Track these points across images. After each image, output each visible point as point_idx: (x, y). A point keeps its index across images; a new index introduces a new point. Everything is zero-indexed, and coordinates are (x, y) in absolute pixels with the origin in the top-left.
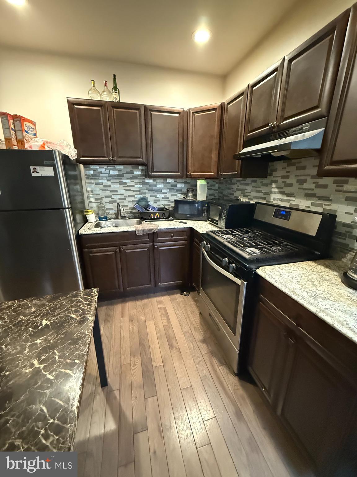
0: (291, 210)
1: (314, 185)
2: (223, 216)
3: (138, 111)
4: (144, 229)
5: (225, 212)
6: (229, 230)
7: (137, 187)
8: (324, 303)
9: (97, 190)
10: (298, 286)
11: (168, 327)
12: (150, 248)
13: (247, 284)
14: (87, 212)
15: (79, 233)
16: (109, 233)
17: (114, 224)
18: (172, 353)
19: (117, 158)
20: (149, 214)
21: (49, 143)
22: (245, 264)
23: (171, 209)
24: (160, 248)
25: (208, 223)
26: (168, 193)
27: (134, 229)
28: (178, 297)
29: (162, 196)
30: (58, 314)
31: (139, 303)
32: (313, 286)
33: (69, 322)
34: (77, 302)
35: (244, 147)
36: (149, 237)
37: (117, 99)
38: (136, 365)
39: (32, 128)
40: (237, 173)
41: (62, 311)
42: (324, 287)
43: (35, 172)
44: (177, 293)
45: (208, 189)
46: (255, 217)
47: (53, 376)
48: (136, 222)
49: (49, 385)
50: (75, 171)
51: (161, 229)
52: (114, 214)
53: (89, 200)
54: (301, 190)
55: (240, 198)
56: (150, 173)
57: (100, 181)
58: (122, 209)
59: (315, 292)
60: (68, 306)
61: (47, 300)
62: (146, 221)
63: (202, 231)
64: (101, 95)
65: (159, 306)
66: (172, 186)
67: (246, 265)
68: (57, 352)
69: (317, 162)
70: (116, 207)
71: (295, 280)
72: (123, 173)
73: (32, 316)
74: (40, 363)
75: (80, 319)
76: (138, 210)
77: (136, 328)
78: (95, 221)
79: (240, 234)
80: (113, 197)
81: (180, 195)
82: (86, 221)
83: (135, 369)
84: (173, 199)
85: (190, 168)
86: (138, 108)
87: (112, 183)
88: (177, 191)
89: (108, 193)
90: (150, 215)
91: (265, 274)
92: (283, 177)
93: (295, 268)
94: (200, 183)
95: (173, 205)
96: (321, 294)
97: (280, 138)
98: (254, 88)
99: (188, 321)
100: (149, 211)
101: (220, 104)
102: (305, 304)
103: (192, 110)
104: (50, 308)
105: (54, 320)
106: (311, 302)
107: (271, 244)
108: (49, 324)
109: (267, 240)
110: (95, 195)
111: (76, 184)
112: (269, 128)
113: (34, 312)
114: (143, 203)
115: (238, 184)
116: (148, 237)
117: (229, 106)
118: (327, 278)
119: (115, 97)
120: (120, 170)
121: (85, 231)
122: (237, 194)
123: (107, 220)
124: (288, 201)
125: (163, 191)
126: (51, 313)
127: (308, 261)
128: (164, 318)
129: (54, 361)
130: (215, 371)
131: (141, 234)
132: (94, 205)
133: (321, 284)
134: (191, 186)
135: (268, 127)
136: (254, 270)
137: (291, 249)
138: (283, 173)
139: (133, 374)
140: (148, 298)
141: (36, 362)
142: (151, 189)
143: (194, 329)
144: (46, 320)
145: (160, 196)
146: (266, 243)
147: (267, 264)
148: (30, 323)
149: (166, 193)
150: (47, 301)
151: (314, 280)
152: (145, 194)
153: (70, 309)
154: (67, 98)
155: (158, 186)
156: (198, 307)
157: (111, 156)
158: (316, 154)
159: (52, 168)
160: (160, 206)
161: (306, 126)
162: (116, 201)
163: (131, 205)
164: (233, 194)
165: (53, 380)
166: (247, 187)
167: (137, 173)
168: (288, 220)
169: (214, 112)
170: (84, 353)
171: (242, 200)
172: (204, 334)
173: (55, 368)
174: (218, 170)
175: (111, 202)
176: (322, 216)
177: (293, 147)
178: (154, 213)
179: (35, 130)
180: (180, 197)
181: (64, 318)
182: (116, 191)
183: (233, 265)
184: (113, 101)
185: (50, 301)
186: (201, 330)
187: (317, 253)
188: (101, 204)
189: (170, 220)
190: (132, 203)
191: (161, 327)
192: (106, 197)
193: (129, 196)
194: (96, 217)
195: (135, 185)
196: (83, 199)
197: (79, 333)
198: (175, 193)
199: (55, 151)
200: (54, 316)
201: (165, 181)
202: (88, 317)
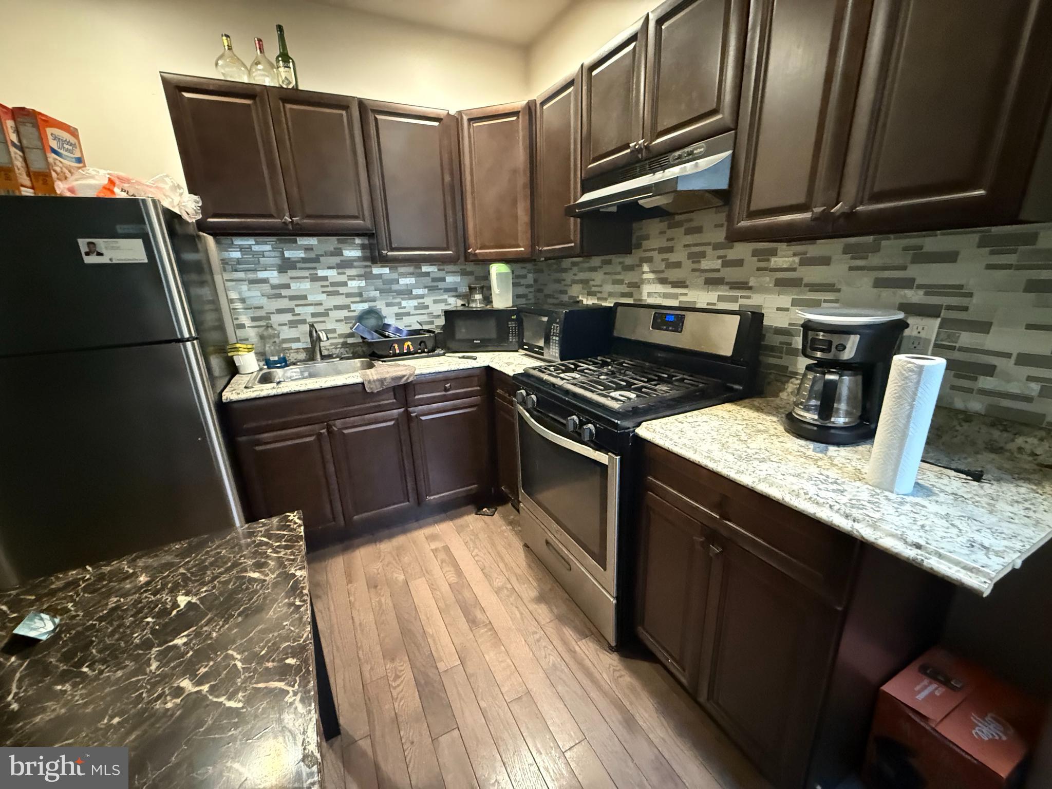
0: (683, 313)
1: (720, 261)
2: (553, 335)
3: (344, 113)
4: (383, 376)
5: (556, 328)
6: (569, 363)
7: (354, 285)
8: (764, 466)
9: (255, 295)
10: (716, 447)
11: (460, 586)
12: (400, 420)
13: (621, 461)
14: (236, 349)
15: (224, 398)
16: (299, 392)
17: (306, 374)
18: (477, 635)
19: (303, 218)
20: (390, 344)
21: (128, 181)
22: (613, 420)
23: (437, 331)
24: (423, 418)
25: (522, 355)
26: (428, 295)
27: (359, 380)
28: (472, 521)
29: (415, 303)
30: (214, 579)
31: (386, 547)
32: (740, 443)
33: (247, 588)
34: (255, 546)
35: (583, 193)
36: (395, 395)
37: (290, 83)
38: (399, 677)
39: (71, 145)
40: (573, 244)
41: (222, 569)
42: (759, 442)
43: (93, 253)
44: (468, 513)
45: (514, 285)
46: (616, 334)
47: (240, 701)
48: (359, 365)
49: (236, 720)
50: (196, 250)
51: (422, 374)
52: (302, 350)
53: (236, 322)
54: (697, 273)
55: (580, 298)
56: (383, 252)
57: (261, 275)
58: (323, 336)
59: (746, 452)
60: (234, 557)
61: (175, 554)
62: (383, 361)
63: (514, 371)
64: (249, 72)
65: (434, 545)
66: (434, 280)
67: (616, 421)
68: (235, 654)
69: (721, 217)
70: (308, 335)
71: (708, 437)
72: (317, 255)
73: (145, 591)
74: (200, 683)
75: (275, 578)
76: (362, 338)
77: (387, 601)
78: (258, 369)
79: (593, 368)
80: (296, 312)
81: (454, 299)
82: (233, 370)
83: (398, 686)
84: (438, 309)
85: (471, 240)
86: (344, 103)
87: (291, 278)
88: (447, 290)
89: (284, 303)
90: (391, 347)
91: (654, 434)
92: (662, 250)
93: (705, 418)
94: (497, 270)
95: (441, 322)
96: (756, 453)
97: (654, 172)
98: (594, 73)
99: (501, 565)
100: (388, 337)
101: (526, 102)
102: (733, 475)
103: (466, 115)
104: (188, 570)
105: (206, 591)
106: (741, 469)
107: (654, 380)
108: (198, 602)
109: (646, 373)
110: (251, 308)
111: (202, 283)
112: (631, 152)
113: (147, 584)
114: (372, 322)
115: (575, 269)
116: (392, 393)
117: (545, 107)
118: (761, 427)
119: (286, 78)
120: (308, 249)
121: (238, 394)
122: (575, 291)
123: (287, 366)
124: (675, 296)
125: (416, 292)
126: (193, 578)
127: (724, 403)
128: (448, 569)
129: (235, 671)
130: (572, 652)
131: (376, 388)
132: (251, 333)
133: (753, 439)
134: (477, 278)
135: (628, 151)
136: (632, 429)
137: (692, 385)
138: (663, 243)
139: (397, 698)
140: (405, 532)
141: (186, 684)
142: (387, 288)
143: (517, 579)
144: (187, 594)
145: (409, 304)
146: (646, 380)
147: (653, 416)
148: (143, 608)
149: (422, 297)
150: (177, 556)
151: (739, 434)
152: (375, 301)
153: (242, 563)
154: (160, 72)
155: (403, 281)
156: (520, 534)
157: (288, 214)
158: (718, 202)
159: (139, 242)
160: (410, 326)
161: (699, 147)
162: (305, 320)
163: (344, 329)
164: (565, 292)
165: (243, 708)
166: (593, 275)
167: (352, 252)
168: (681, 332)
169: (514, 118)
170: (303, 642)
171: (585, 302)
172: (539, 586)
173: (239, 684)
174: (534, 240)
175: (293, 324)
176: (738, 317)
177: (681, 187)
178: (401, 342)
179: (78, 149)
180: (455, 303)
181: (232, 584)
182: (305, 297)
183: (590, 426)
184: (282, 87)
185: (183, 554)
186: (530, 579)
187: (736, 387)
188: (270, 330)
189: (439, 355)
190: (346, 323)
191: (445, 588)
192: (280, 311)
193: (337, 308)
194: (258, 360)
195: (349, 282)
196: (221, 320)
197: (279, 607)
198: (442, 295)
199: (144, 201)
200: (204, 584)
201: (418, 271)
202: (293, 571)
